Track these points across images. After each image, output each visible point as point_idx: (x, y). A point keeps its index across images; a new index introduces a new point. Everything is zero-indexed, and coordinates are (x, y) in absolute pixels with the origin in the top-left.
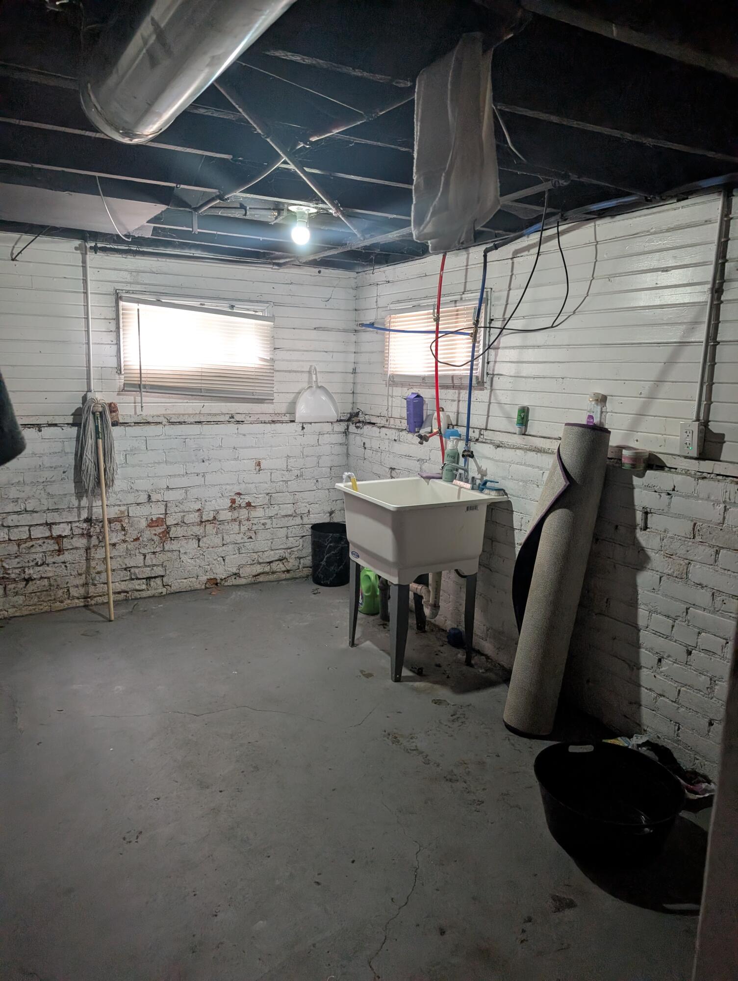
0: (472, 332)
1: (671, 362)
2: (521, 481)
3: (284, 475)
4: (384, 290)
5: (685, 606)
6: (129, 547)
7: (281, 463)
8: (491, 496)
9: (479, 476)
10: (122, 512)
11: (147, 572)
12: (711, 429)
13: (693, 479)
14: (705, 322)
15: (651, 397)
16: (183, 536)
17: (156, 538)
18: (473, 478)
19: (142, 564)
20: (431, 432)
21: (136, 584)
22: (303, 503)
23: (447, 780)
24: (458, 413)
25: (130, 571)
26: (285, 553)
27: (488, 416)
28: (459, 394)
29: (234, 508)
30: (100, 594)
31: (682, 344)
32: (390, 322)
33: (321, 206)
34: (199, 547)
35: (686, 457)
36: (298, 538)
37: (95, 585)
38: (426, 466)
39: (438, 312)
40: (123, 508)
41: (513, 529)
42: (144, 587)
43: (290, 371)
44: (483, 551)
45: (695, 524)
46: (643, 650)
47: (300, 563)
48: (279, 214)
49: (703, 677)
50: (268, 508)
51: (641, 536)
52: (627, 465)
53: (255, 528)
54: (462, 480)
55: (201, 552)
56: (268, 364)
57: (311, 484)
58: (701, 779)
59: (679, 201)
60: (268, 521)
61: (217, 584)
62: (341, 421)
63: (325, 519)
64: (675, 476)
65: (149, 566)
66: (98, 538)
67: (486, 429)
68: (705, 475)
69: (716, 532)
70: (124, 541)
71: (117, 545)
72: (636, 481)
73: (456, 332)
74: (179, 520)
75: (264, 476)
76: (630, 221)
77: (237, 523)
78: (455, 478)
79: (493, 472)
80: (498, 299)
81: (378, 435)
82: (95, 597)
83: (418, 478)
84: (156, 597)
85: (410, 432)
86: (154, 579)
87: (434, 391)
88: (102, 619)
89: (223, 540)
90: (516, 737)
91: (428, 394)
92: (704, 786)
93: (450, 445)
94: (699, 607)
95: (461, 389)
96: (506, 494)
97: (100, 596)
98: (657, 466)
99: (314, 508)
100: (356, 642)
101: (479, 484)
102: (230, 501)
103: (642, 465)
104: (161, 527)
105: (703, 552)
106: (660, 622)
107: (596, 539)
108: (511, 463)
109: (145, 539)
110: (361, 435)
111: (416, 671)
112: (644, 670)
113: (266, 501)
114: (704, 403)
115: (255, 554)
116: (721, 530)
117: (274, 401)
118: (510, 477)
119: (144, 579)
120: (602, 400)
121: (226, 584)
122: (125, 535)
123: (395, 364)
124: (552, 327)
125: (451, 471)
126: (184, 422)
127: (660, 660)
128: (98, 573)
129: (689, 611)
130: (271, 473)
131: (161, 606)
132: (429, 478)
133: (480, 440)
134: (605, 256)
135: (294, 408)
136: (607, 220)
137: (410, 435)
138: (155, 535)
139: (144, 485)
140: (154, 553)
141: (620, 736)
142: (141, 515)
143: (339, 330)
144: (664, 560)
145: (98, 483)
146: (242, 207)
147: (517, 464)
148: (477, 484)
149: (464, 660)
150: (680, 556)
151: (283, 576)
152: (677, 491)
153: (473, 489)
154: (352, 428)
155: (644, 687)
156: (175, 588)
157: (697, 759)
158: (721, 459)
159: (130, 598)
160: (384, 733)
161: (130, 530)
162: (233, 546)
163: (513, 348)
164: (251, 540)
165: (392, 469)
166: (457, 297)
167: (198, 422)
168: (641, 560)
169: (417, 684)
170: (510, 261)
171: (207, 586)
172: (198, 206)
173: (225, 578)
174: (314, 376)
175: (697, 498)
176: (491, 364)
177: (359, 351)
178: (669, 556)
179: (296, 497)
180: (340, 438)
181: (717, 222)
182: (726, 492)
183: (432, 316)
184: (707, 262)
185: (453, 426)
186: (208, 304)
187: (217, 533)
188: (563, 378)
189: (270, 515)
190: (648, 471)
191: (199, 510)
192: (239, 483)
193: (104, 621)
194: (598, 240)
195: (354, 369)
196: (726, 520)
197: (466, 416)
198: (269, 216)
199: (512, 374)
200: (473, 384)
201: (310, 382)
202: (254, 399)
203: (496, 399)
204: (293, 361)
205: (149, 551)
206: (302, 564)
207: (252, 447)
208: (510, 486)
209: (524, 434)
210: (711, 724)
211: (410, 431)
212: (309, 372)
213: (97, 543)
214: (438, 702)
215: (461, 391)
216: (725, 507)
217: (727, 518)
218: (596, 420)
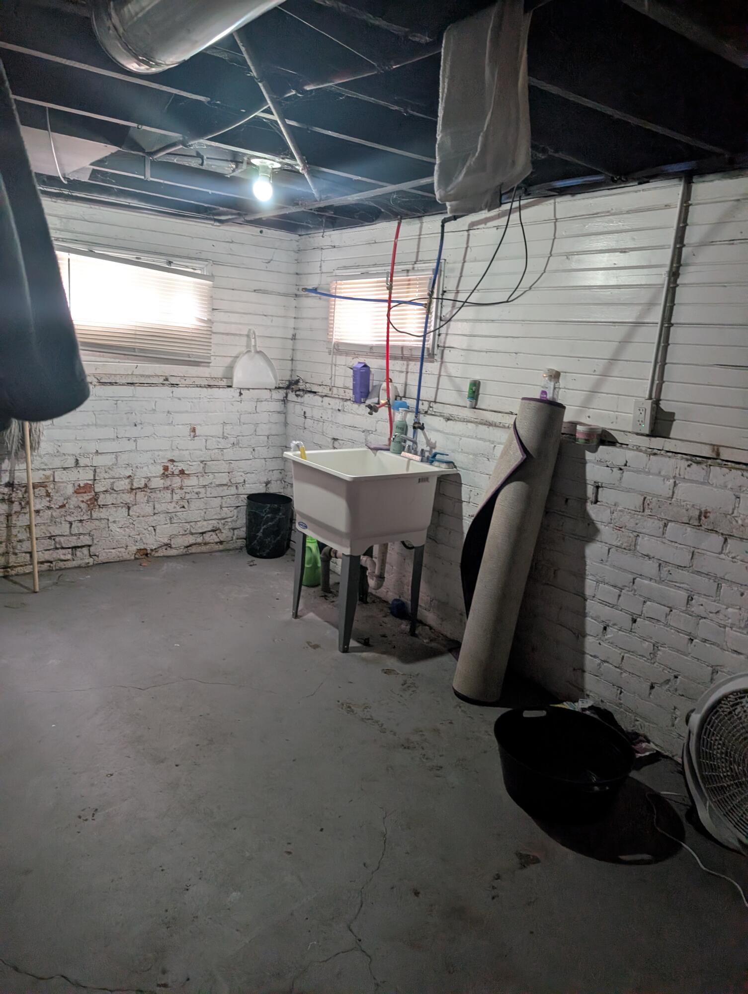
0: (426, 302)
1: (625, 342)
2: (471, 454)
3: (219, 442)
4: (328, 254)
5: (631, 577)
6: (54, 514)
7: (216, 430)
8: (441, 468)
9: (428, 448)
10: (47, 477)
11: (74, 542)
12: (663, 408)
13: (645, 455)
14: (660, 304)
15: (605, 375)
16: (113, 504)
17: (83, 505)
18: (422, 450)
19: (67, 533)
20: (378, 403)
21: (61, 554)
22: (239, 472)
23: (405, 748)
24: (406, 385)
25: (54, 539)
26: (218, 523)
27: (438, 388)
28: (408, 365)
29: (167, 475)
30: (21, 564)
31: (638, 324)
32: (336, 289)
33: (287, 161)
34: (129, 515)
35: (637, 434)
36: (232, 509)
37: (15, 554)
38: (371, 438)
39: (391, 280)
40: (48, 473)
41: (461, 502)
42: (69, 557)
43: (227, 334)
44: (431, 523)
45: (645, 498)
46: (588, 619)
47: (234, 534)
48: (237, 167)
49: (647, 643)
50: (203, 476)
51: (591, 509)
52: (580, 440)
53: (188, 496)
54: (410, 453)
55: (131, 521)
56: (205, 325)
57: (247, 453)
58: (642, 738)
59: (640, 184)
60: (202, 490)
61: (147, 555)
62: (279, 388)
63: (261, 489)
64: (627, 452)
65: (75, 535)
66: (20, 504)
67: (435, 402)
68: (655, 451)
69: (666, 505)
70: (49, 508)
71: (41, 512)
72: (589, 456)
73: (410, 302)
74: (108, 487)
75: (199, 443)
76: (591, 201)
77: (170, 491)
78: (403, 450)
79: (442, 444)
80: (452, 270)
81: (320, 404)
82: (15, 567)
83: (365, 449)
84: (82, 567)
85: (355, 402)
86: (80, 549)
87: (385, 361)
88: (25, 590)
89: (154, 509)
90: (467, 704)
91: (376, 364)
92: (644, 745)
93: (398, 417)
94: (646, 578)
95: (410, 360)
96: (455, 467)
97: (21, 566)
98: (609, 442)
99: (250, 478)
100: (299, 614)
101: (428, 457)
102: (162, 468)
103: (595, 441)
104: (89, 494)
105: (651, 525)
106: (606, 592)
107: (547, 512)
108: (461, 436)
109: (72, 507)
110: (301, 403)
111: (363, 641)
112: (589, 637)
113: (201, 469)
114: (656, 382)
115: (187, 524)
116: (670, 504)
117: (211, 365)
118: (460, 450)
119: (69, 548)
120: (555, 376)
121: (156, 555)
122: (50, 501)
123: (340, 332)
124: (507, 302)
125: (400, 442)
126: (116, 383)
127: (605, 629)
128: (20, 541)
129: (636, 581)
130: (206, 441)
131: (89, 577)
132: (376, 449)
133: (429, 412)
134: (564, 233)
135: (232, 374)
136: (567, 198)
137: (356, 406)
138: (83, 501)
139: (71, 448)
140: (81, 521)
141: (565, 701)
142: (68, 480)
143: (279, 294)
144: (613, 532)
145: (23, 445)
146: (199, 156)
147: (468, 437)
148: (426, 456)
149: (409, 630)
150: (629, 528)
151: (217, 547)
152: (629, 466)
153: (422, 461)
154: (292, 396)
155: (588, 654)
156: (103, 558)
157: (638, 721)
158: (671, 436)
159: (54, 568)
160: (337, 703)
161: (55, 497)
162: (164, 515)
163: (466, 320)
164: (183, 509)
165: (335, 439)
166: (410, 267)
167: (131, 383)
168: (590, 532)
169: (365, 654)
170: (466, 233)
171: (137, 556)
172: (153, 150)
173: (155, 549)
174: (253, 340)
175: (649, 473)
176: (443, 336)
177: (300, 316)
178: (618, 528)
179: (232, 465)
180: (278, 406)
181: (676, 207)
182: (677, 468)
183: (385, 284)
184: (664, 246)
185: (401, 398)
186: (145, 259)
187: (148, 502)
188: (516, 353)
189: (204, 484)
190: (601, 447)
191: (130, 476)
192: (173, 450)
193: (28, 593)
194: (557, 217)
195: (294, 335)
196: (675, 495)
197: (417, 388)
198: (227, 168)
199: (464, 347)
200: (425, 356)
201: (248, 346)
202: (190, 361)
203: (446, 372)
204: (231, 323)
205: (76, 519)
206: (235, 535)
207: (187, 412)
208: (459, 459)
209: (475, 408)
210: (652, 687)
211: (357, 401)
212: (248, 336)
213: (19, 510)
214: (387, 672)
215: (410, 362)
216: (675, 482)
217: (676, 492)
218: (549, 396)
